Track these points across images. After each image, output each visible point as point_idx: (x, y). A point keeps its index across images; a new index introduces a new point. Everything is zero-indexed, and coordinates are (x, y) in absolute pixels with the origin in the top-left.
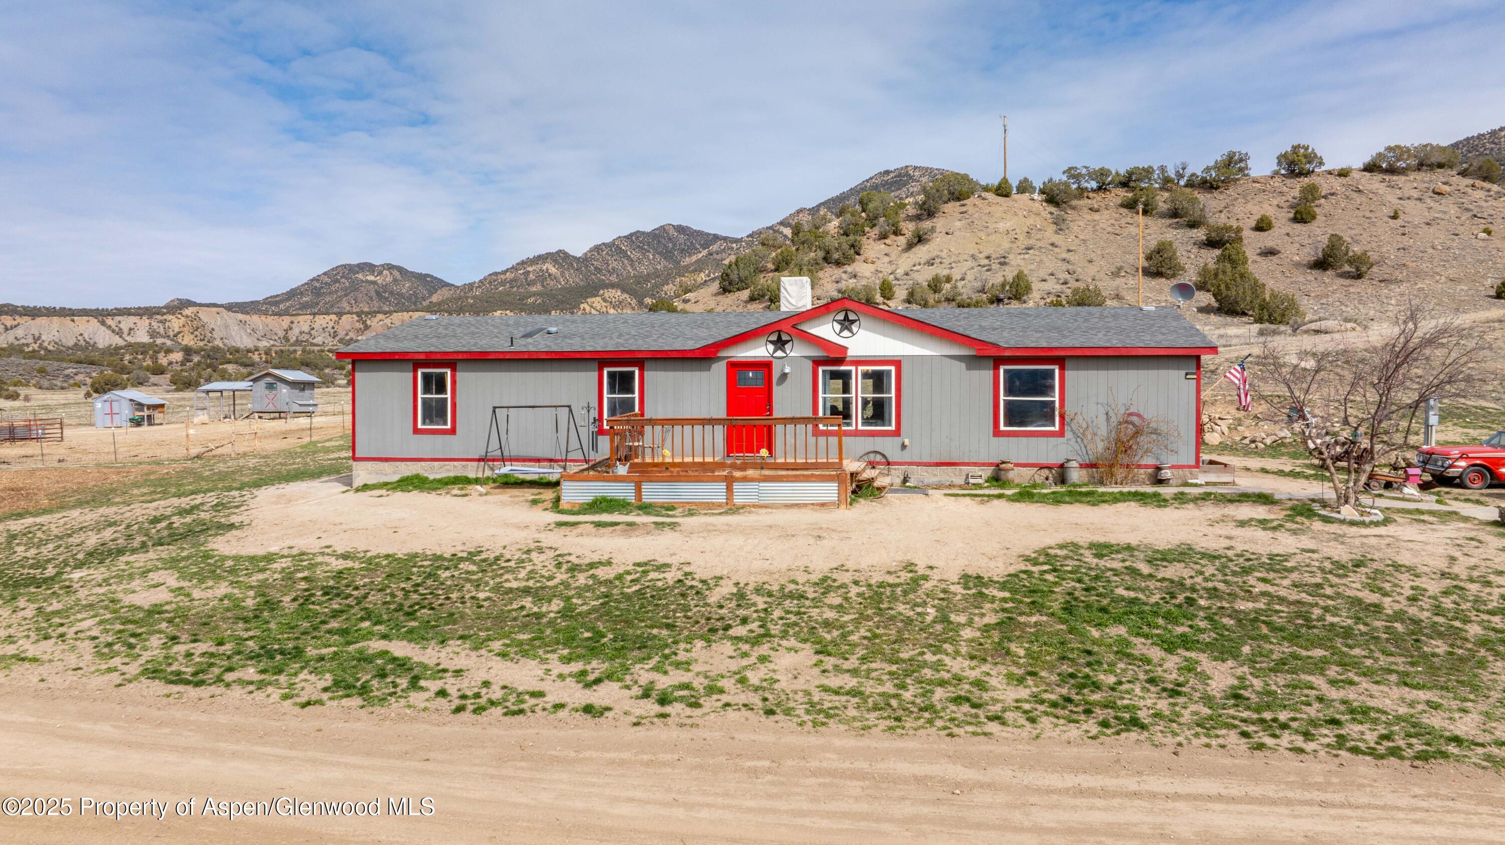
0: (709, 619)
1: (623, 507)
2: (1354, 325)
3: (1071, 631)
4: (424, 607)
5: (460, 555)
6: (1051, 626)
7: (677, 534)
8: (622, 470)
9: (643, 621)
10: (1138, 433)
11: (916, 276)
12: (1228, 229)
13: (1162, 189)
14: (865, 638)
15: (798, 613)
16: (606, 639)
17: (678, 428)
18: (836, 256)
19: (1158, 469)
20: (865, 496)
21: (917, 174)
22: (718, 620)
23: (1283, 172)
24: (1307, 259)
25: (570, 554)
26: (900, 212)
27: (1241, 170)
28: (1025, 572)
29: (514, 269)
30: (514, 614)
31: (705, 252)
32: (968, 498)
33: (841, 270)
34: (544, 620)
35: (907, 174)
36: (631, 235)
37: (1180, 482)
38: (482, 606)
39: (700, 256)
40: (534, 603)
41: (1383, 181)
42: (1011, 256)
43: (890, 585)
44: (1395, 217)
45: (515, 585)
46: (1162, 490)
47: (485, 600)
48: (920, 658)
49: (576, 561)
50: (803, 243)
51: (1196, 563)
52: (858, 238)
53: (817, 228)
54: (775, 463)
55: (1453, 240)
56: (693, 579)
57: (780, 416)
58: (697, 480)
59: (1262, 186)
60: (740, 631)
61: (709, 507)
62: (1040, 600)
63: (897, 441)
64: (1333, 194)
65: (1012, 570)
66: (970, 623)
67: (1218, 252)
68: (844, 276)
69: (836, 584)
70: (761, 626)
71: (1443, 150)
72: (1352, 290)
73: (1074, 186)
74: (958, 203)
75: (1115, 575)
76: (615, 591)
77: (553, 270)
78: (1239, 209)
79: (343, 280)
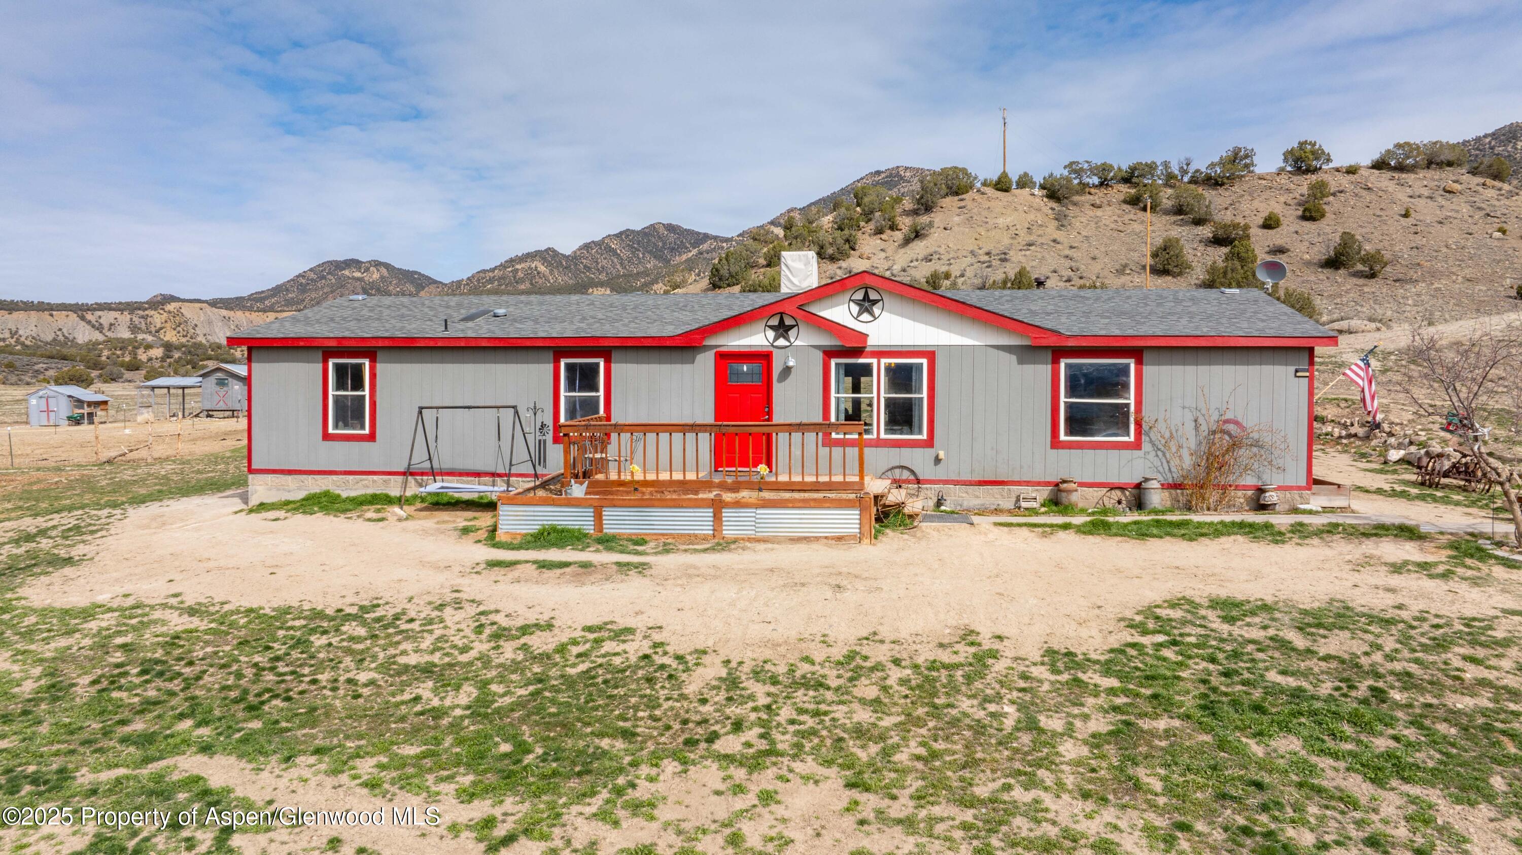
0: (685, 722)
1: (579, 539)
2: (1379, 325)
3: (1222, 744)
4: (276, 696)
5: (349, 610)
6: (1190, 737)
7: (646, 581)
8: (578, 490)
9: (589, 724)
10: (1235, 445)
11: (913, 272)
12: (1236, 226)
13: (1167, 185)
14: (918, 758)
15: (816, 714)
16: (531, 756)
17: (651, 437)
18: (830, 251)
19: (1261, 491)
20: (894, 526)
21: (908, 174)
22: (699, 723)
23: (1289, 169)
24: (1317, 257)
25: (497, 611)
26: (896, 206)
27: (1247, 166)
28: (1133, 645)
29: (503, 266)
30: (404, 709)
31: (694, 252)
32: (1024, 529)
33: (835, 266)
34: (445, 721)
35: (898, 175)
36: (621, 233)
37: (1287, 507)
38: (359, 696)
39: (690, 255)
40: (435, 691)
41: (1393, 178)
42: (1012, 253)
43: (946, 667)
44: (1406, 215)
45: (412, 659)
47: (366, 685)
48: (1006, 797)
49: (504, 622)
50: (796, 238)
51: (1366, 631)
52: (854, 233)
53: (811, 223)
54: (776, 483)
55: (1467, 239)
56: (665, 653)
57: (781, 421)
58: (676, 504)
59: (1268, 183)
60: (730, 744)
61: (690, 540)
62: (1164, 692)
63: (929, 453)
64: (1341, 192)
65: (1114, 641)
66: (1069, 731)
67: (1225, 250)
69: (868, 664)
70: (762, 736)
71: (1454, 147)
72: (1366, 289)
73: (1076, 182)
74: (956, 198)
75: (1259, 650)
76: (554, 672)
77: (542, 268)
78: (1245, 206)
79: (330, 277)
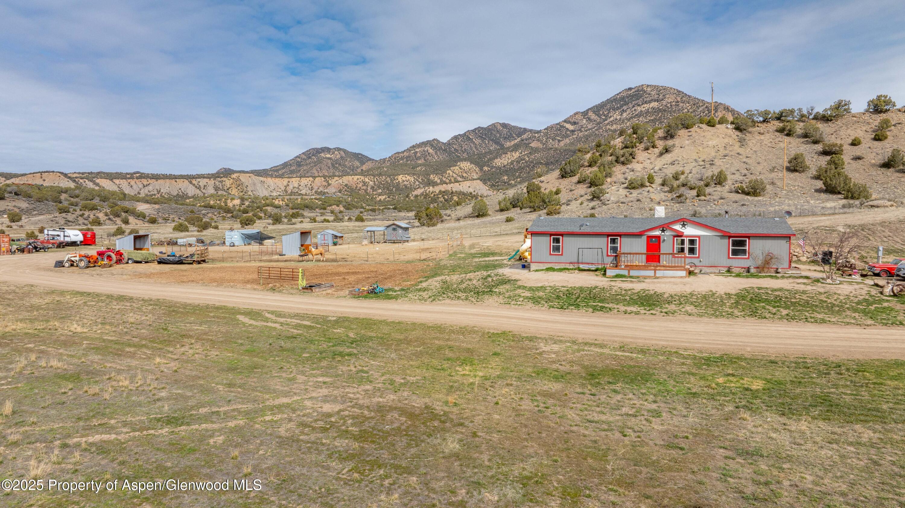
1: (627, 276)
2: (892, 203)
3: (752, 304)
6: (747, 303)
8: (623, 267)
10: (771, 258)
11: (665, 170)
12: (835, 145)
13: (799, 121)
14: (705, 304)
15: (687, 300)
18: (622, 159)
19: (777, 269)
20: (693, 275)
21: (649, 89)
23: (871, 110)
24: (879, 162)
25: (621, 287)
26: (655, 134)
27: (846, 110)
28: (740, 293)
29: (408, 150)
31: (519, 139)
32: (721, 276)
33: (625, 167)
34: (627, 300)
35: (643, 90)
36: (475, 129)
37: (783, 272)
39: (516, 141)
42: (716, 160)
43: (707, 295)
46: (778, 275)
48: (718, 308)
49: (625, 289)
50: (603, 151)
51: (784, 291)
52: (634, 150)
54: (664, 266)
57: (662, 252)
58: (646, 270)
59: (858, 119)
61: (651, 277)
62: (744, 298)
63: (698, 260)
64: (899, 124)
65: (737, 292)
66: (728, 302)
67: (828, 158)
68: (627, 171)
69: (694, 294)
70: (679, 302)
73: (750, 120)
74: (687, 130)
75: (763, 294)
76: (641, 295)
77: (431, 151)
78: (842, 133)
79: (313, 157)
